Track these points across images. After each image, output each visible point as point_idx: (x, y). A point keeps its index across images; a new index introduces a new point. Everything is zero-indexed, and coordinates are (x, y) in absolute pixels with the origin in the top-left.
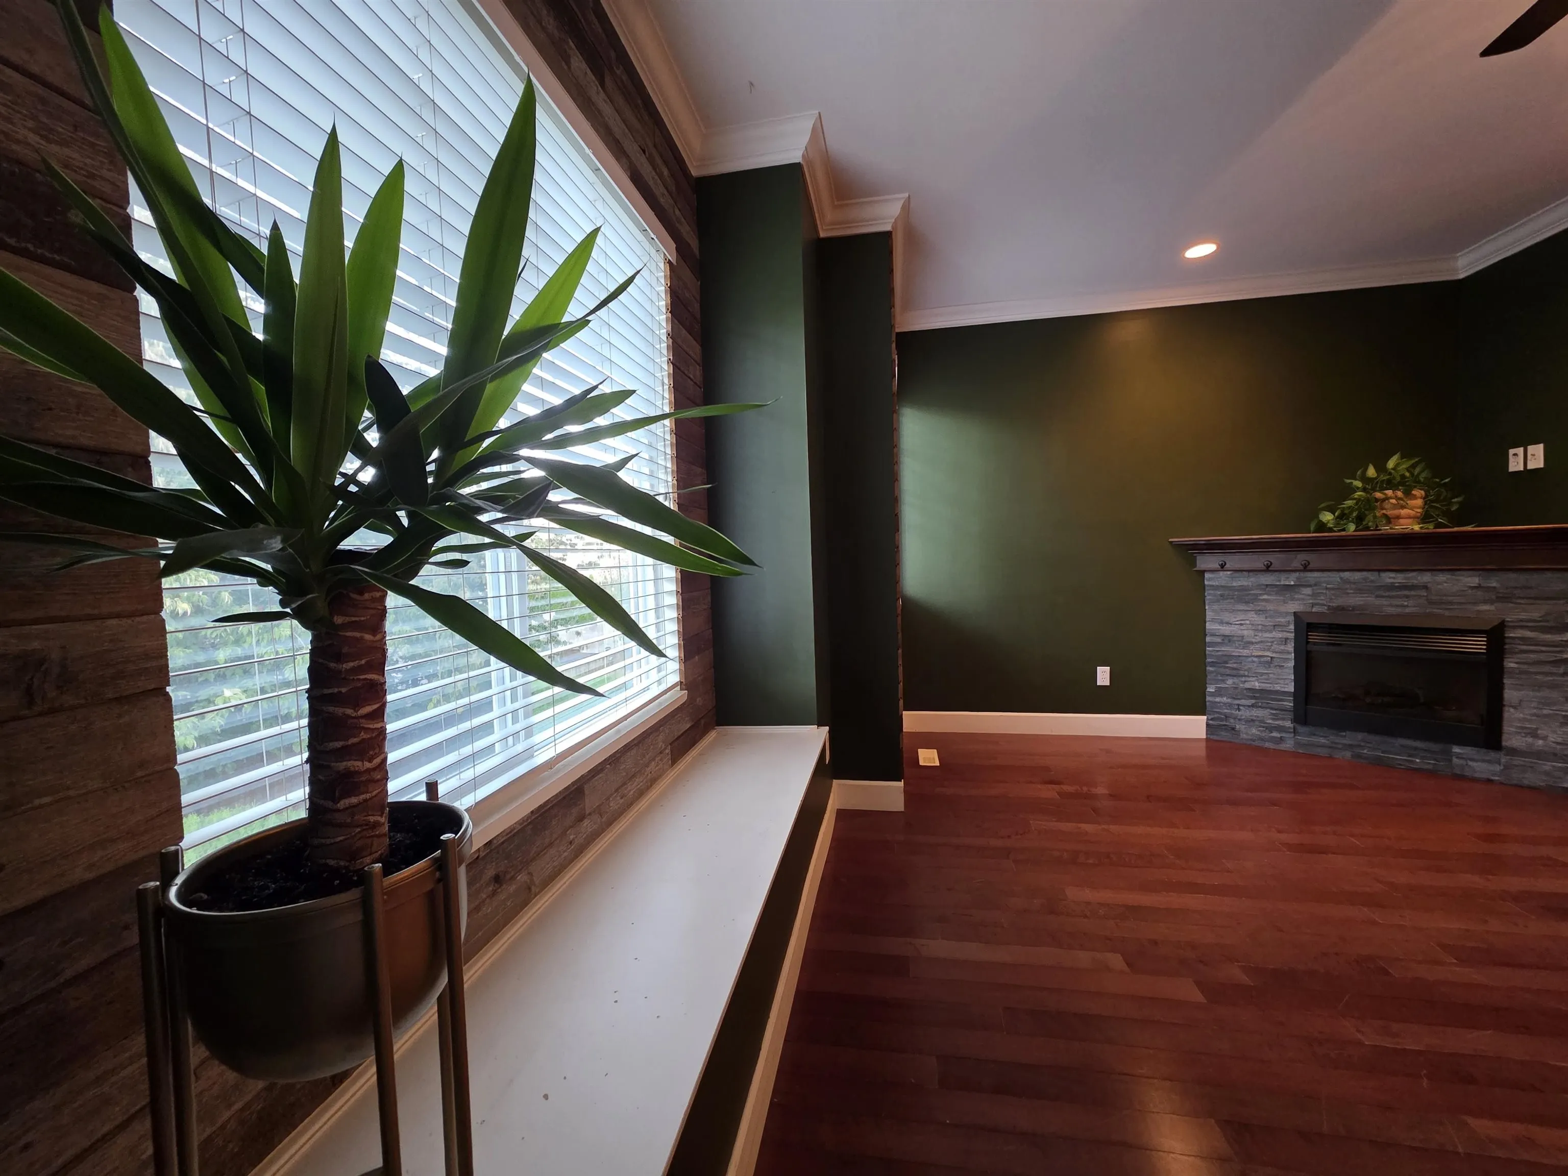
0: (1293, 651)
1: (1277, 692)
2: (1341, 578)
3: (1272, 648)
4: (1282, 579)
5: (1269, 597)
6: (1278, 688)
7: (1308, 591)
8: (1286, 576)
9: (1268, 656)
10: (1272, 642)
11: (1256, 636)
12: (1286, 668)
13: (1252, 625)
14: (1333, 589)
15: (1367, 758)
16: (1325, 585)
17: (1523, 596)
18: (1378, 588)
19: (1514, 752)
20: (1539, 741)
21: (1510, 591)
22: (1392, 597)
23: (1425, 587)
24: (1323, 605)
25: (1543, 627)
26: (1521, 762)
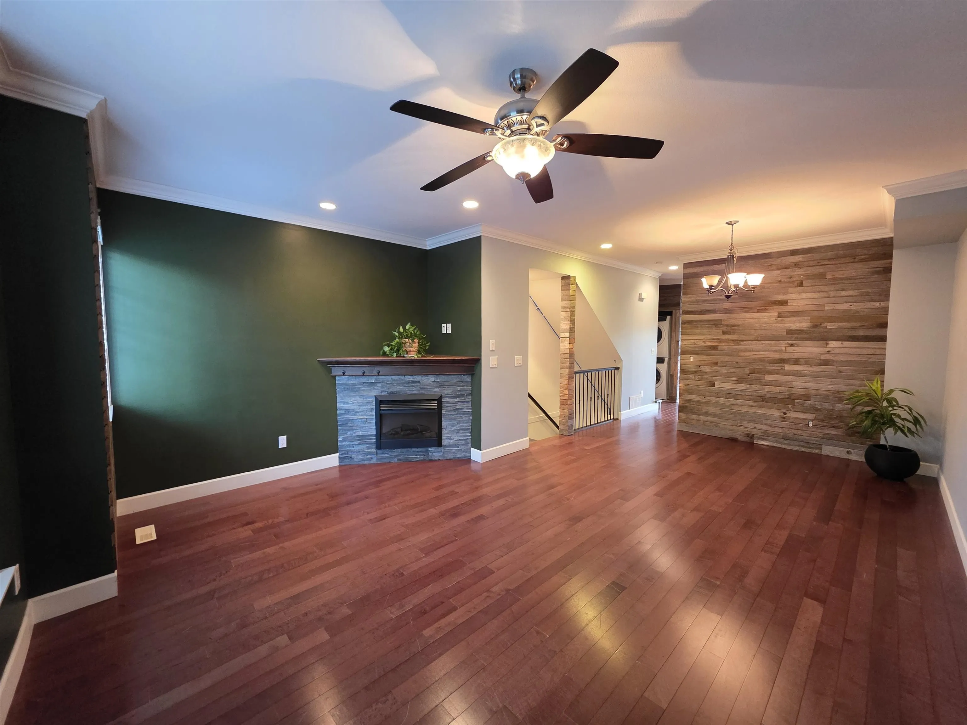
0: (375, 415)
1: (369, 436)
2: (392, 379)
3: (367, 414)
4: (370, 379)
5: (364, 389)
6: (369, 433)
7: (380, 385)
9: (364, 418)
10: (366, 411)
11: (360, 408)
12: (372, 423)
13: (358, 403)
14: (389, 384)
15: (402, 460)
16: (386, 382)
17: (446, 385)
18: (404, 383)
19: (446, 446)
20: (452, 441)
21: (443, 383)
22: (409, 387)
23: (419, 382)
24: (386, 391)
25: (452, 396)
26: (447, 450)
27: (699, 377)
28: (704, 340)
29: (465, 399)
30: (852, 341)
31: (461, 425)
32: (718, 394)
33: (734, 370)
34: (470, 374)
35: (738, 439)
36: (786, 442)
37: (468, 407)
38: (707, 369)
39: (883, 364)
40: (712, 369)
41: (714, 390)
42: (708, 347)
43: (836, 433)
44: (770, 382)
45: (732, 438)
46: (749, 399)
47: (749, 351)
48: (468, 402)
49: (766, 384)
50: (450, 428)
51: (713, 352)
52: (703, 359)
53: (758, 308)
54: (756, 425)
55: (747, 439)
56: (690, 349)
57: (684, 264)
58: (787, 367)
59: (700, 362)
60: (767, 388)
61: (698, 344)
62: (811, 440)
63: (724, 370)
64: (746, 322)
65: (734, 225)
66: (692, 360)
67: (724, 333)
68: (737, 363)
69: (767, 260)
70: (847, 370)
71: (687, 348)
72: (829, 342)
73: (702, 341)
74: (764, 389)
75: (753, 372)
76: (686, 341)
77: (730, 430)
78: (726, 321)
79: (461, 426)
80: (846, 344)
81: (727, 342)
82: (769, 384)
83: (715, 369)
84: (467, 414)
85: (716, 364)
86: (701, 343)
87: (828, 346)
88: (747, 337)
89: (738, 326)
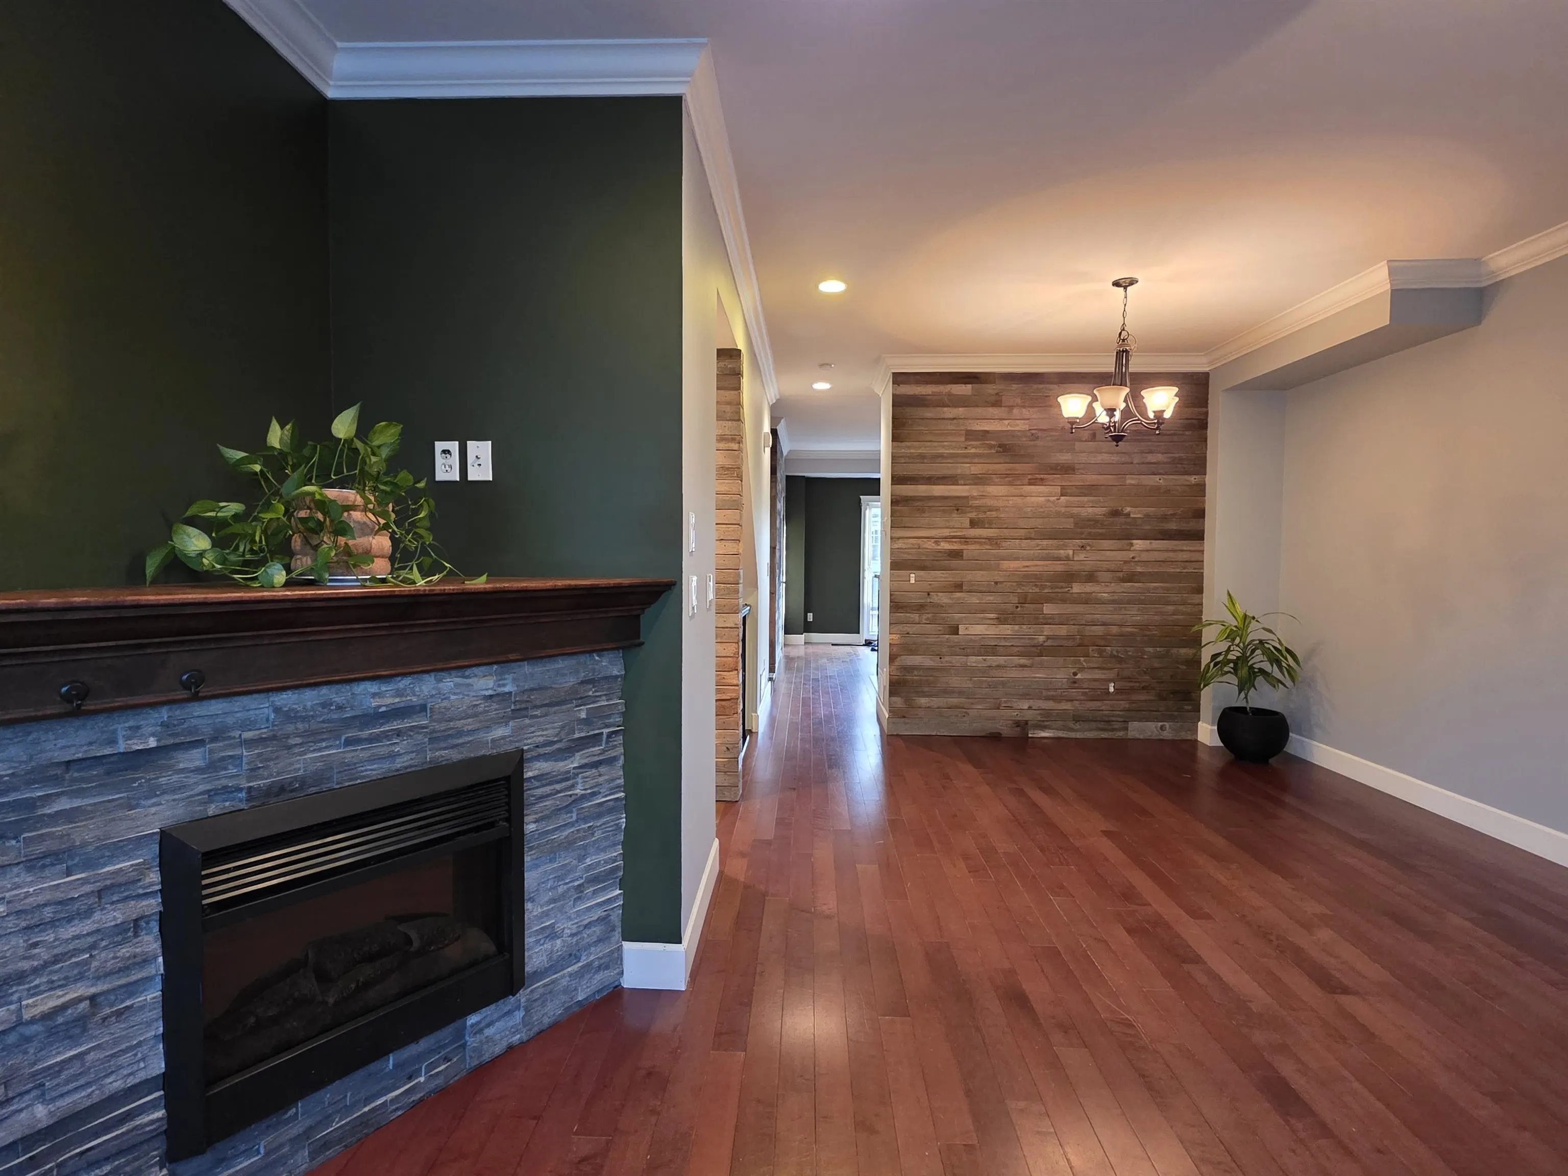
0: (159, 951)
1: (114, 1100)
2: (277, 710)
3: (95, 964)
4: (121, 734)
5: (77, 803)
6: (114, 1084)
7: (195, 758)
8: (131, 723)
9: (80, 1000)
10: (93, 946)
11: (35, 945)
12: (142, 1008)
13: (19, 913)
14: (260, 741)
15: (340, 1141)
16: (236, 734)
17: (538, 703)
18: (348, 723)
19: (538, 975)
20: (559, 942)
21: (525, 698)
22: (371, 740)
23: (423, 708)
24: (241, 790)
25: (559, 750)
26: (541, 990)
27: (929, 616)
28: (937, 540)
29: (603, 752)
30: (1163, 540)
31: (588, 861)
32: (966, 650)
33: (991, 598)
34: (617, 649)
35: (1000, 734)
36: (1078, 726)
37: (613, 780)
38: (943, 598)
39: (1200, 576)
40: (952, 599)
41: (956, 640)
42: (945, 553)
43: (1147, 698)
44: (1050, 618)
45: (991, 733)
46: (1018, 654)
47: (1017, 559)
48: (611, 761)
49: (1044, 621)
50: (552, 888)
51: (955, 563)
52: (935, 578)
53: (1030, 477)
54: (1031, 702)
55: (1016, 732)
56: (910, 557)
57: (894, 373)
58: (1077, 588)
59: (930, 585)
60: (1048, 630)
61: (925, 546)
62: (1113, 716)
63: (974, 599)
64: (1011, 502)
65: (1129, 288)
66: (913, 581)
67: (973, 524)
68: (996, 583)
69: (1041, 386)
70: (1156, 588)
71: (902, 555)
72: (1134, 541)
73: (933, 540)
74: (1042, 632)
75: (1024, 600)
76: (900, 541)
77: (988, 719)
78: (976, 499)
79: (589, 868)
80: (1156, 544)
81: (979, 543)
82: (1048, 621)
83: (959, 598)
84: (610, 811)
85: (959, 587)
86: (930, 545)
87: (1132, 548)
88: (1013, 533)
89: (997, 509)
